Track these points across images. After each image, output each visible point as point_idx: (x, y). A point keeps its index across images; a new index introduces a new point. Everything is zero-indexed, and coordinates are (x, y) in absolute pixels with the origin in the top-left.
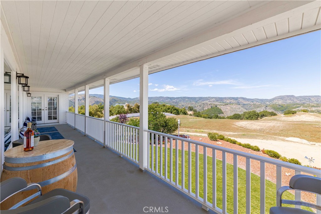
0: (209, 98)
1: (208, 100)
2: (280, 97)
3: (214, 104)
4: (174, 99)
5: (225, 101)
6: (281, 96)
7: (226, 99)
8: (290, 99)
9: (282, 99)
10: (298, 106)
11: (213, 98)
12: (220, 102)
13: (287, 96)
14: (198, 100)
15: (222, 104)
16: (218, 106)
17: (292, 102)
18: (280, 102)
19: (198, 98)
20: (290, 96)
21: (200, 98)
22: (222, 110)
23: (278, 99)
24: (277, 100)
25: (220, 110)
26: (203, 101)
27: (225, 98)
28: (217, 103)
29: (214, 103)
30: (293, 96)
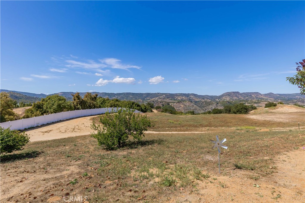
0: (158, 95)
1: (157, 97)
2: (228, 94)
3: (165, 102)
4: (114, 96)
5: (177, 98)
6: (228, 92)
7: (178, 95)
8: (236, 95)
9: (230, 96)
10: (243, 102)
11: (163, 94)
12: (171, 99)
13: (233, 92)
14: (146, 97)
15: (174, 101)
16: (170, 104)
17: (237, 98)
18: (228, 99)
19: (145, 94)
20: (235, 92)
21: (148, 95)
22: (176, 109)
23: (226, 95)
24: (225, 97)
25: (173, 108)
26: (152, 98)
27: (176, 95)
28: (168, 100)
29: (165, 100)
30: (238, 92)
